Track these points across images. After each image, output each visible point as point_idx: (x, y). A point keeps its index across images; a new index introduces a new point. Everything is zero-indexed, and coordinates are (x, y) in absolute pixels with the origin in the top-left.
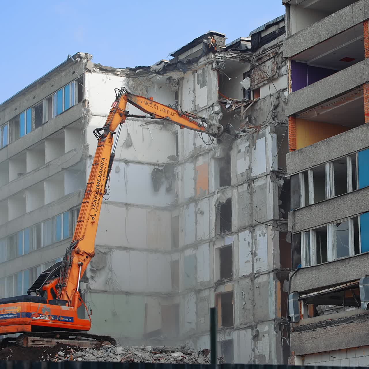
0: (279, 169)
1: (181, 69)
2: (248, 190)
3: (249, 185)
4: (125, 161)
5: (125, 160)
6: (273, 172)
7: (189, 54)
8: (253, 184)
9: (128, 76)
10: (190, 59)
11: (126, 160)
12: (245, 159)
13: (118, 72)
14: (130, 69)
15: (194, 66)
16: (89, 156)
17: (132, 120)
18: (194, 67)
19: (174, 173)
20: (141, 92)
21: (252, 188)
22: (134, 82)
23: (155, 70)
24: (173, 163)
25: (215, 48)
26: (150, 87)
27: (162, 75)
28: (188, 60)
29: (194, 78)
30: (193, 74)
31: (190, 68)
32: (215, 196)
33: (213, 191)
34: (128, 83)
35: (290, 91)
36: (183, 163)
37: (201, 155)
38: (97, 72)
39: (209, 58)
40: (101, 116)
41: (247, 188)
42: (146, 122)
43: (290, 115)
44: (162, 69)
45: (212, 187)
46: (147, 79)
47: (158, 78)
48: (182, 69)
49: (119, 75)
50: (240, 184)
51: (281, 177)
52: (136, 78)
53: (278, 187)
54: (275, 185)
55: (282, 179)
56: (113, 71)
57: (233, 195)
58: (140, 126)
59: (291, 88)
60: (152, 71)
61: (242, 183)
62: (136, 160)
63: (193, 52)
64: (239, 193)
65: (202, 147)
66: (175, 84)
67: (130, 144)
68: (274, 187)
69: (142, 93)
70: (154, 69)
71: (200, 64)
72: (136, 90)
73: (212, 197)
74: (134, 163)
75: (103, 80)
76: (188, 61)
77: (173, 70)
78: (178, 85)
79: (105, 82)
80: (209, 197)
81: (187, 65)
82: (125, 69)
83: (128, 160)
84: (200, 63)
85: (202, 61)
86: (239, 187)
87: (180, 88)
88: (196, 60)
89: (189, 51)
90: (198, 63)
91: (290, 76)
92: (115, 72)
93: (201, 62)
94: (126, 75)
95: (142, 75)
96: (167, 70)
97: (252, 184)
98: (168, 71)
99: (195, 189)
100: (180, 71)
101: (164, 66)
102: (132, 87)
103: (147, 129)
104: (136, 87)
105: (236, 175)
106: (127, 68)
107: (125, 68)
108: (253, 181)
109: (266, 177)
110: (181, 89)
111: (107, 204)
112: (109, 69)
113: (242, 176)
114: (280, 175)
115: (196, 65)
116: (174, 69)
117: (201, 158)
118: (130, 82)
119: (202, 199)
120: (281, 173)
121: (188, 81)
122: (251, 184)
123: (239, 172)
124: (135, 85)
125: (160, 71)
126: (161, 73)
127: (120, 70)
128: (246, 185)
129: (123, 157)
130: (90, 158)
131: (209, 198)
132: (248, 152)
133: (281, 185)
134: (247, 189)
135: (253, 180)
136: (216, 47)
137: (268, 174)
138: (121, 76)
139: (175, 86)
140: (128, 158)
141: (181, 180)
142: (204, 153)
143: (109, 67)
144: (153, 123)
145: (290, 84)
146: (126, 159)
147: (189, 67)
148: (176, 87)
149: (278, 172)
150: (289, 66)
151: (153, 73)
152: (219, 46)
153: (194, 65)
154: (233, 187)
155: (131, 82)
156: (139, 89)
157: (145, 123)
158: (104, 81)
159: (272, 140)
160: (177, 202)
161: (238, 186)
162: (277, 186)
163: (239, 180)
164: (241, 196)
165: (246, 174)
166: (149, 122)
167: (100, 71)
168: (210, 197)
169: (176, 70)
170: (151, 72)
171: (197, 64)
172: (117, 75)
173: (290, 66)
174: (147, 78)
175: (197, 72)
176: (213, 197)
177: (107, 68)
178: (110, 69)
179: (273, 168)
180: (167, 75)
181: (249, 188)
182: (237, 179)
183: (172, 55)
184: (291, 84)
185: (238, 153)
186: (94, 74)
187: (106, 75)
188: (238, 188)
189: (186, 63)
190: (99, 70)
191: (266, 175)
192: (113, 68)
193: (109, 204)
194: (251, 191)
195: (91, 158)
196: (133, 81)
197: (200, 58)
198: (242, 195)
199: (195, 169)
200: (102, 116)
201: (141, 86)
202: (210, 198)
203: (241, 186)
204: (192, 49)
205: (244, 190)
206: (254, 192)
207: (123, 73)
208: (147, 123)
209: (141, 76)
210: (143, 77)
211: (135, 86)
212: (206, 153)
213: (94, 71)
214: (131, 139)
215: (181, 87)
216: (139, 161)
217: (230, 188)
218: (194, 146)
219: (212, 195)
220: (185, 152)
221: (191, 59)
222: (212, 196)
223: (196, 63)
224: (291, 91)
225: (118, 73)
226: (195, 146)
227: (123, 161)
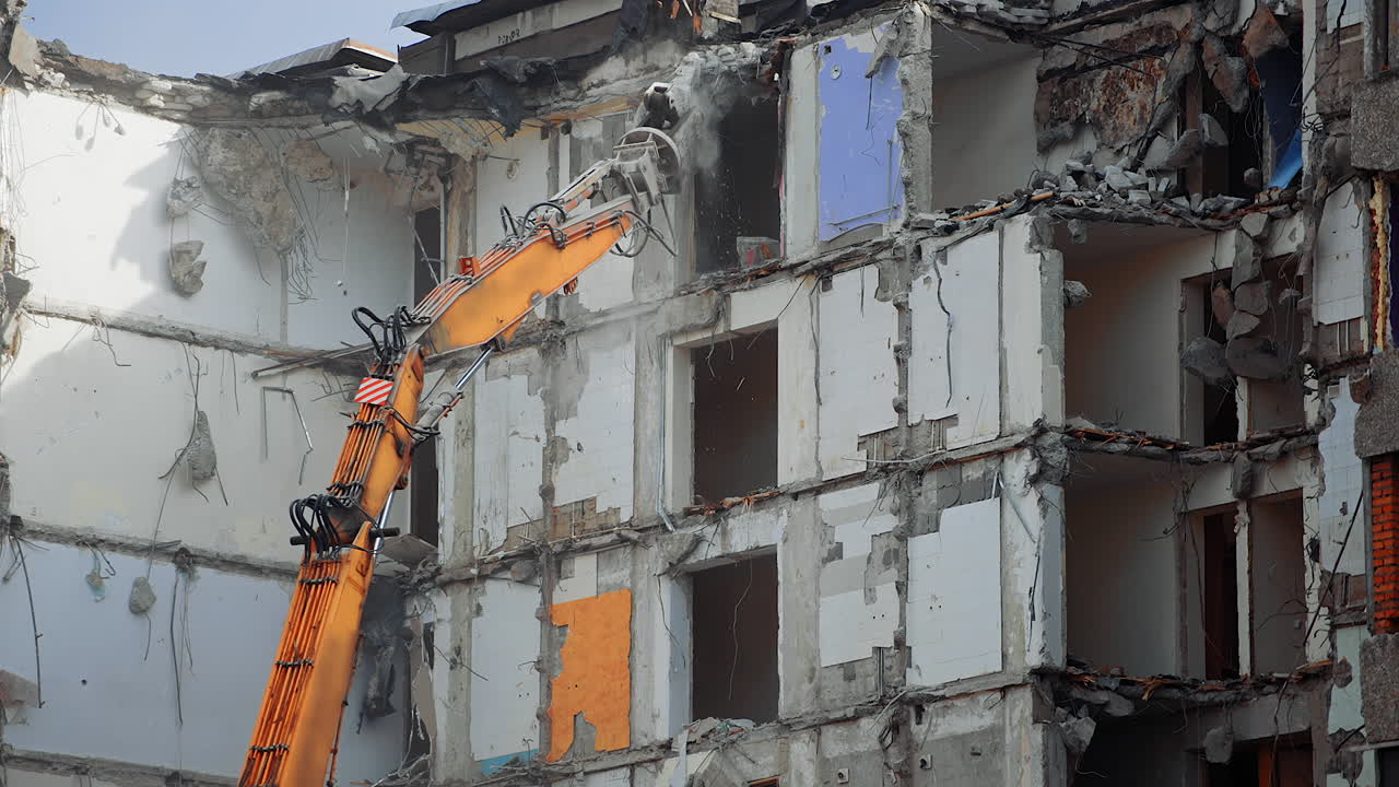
0: (1070, 662)
1: (494, 111)
2: (885, 749)
3: (895, 727)
4: (177, 554)
5: (176, 549)
6: (1040, 673)
7: (527, 32)
8: (919, 723)
9: (198, 119)
10: (543, 59)
11: (184, 550)
12: (870, 595)
13: (155, 92)
14: (219, 84)
15: (564, 99)
16: (9, 521)
17: (217, 348)
18: (563, 104)
19: (408, 623)
20: (269, 205)
21: (910, 747)
22: (231, 154)
23: (358, 101)
24: (398, 573)
25: (696, 23)
26: (320, 184)
27: (390, 129)
28: (533, 64)
29: (554, 155)
30: (544, 136)
31: (536, 108)
32: (670, 764)
33: (662, 735)
34: (203, 154)
35: (1384, 334)
36: (469, 581)
37: (586, 549)
38: (53, 88)
39: (657, 69)
40: (67, 318)
41: (882, 740)
42: (280, 360)
43: (1387, 454)
44: (390, 101)
45: (654, 717)
46: (299, 143)
47: (369, 143)
48: (502, 111)
49: (155, 108)
50: (839, 715)
51: (1080, 703)
52: (245, 134)
53: (1065, 750)
54: (1051, 742)
55: (1083, 711)
56: (126, 89)
57: (785, 766)
58: (250, 380)
59: (1388, 321)
60: (340, 106)
61: (850, 712)
62: (229, 550)
63: (555, 26)
64: (823, 763)
65: (593, 509)
66: (430, 175)
67: (209, 472)
68: (1051, 754)
69: (275, 208)
70: (354, 95)
71: (594, 91)
72: (244, 194)
73: (652, 768)
74: (217, 567)
75: (79, 132)
76: (533, 70)
77: (444, 110)
78: (444, 180)
79: (91, 142)
80: (632, 766)
81: (524, 90)
82: (192, 81)
83: (192, 552)
84: (598, 86)
85: (611, 80)
86: (830, 733)
87: (456, 197)
88: (573, 70)
89: (523, 18)
90: (585, 83)
91: (1382, 262)
92: (140, 95)
93: (602, 83)
94: (189, 113)
95: (274, 122)
96: (414, 107)
97: (913, 723)
98: (420, 113)
99: (544, 717)
100: (489, 118)
101: (406, 83)
102: (221, 178)
103: (284, 398)
104: (241, 178)
105: (813, 670)
106: (201, 79)
107: (192, 77)
108: (920, 711)
109: (1003, 697)
110: (464, 206)
111: (83, 774)
112: (113, 78)
113: (850, 678)
114: (1076, 693)
115: (572, 93)
116: (453, 108)
117: (584, 566)
118: (211, 151)
119: (586, 774)
120: (1081, 683)
121: (510, 170)
122: (906, 722)
123: (829, 658)
124: (238, 168)
125: (382, 107)
126: (388, 120)
127: (168, 85)
128: (871, 727)
129: (166, 537)
130: (13, 534)
131: (632, 772)
132: (887, 563)
133: (1081, 742)
134: (878, 747)
135: (919, 704)
136: (699, 14)
137: (1019, 680)
138: (166, 114)
139: (428, 186)
140: (193, 540)
141: (454, 664)
142: (613, 543)
143: (113, 65)
144: (312, 367)
145: (1383, 303)
146: (182, 544)
147: (528, 103)
148: (432, 189)
149: (1064, 676)
150: (1379, 212)
151: (345, 116)
152: (714, 14)
153: (563, 94)
154: (789, 726)
155: (217, 154)
156: (256, 190)
157: (277, 363)
158: (85, 139)
159: (1044, 517)
160: (426, 776)
161: (824, 729)
162: (1061, 745)
163: (826, 696)
164: (841, 776)
165: (871, 667)
166: (290, 362)
167: (68, 84)
168: (639, 764)
169: (466, 108)
170: (336, 109)
171: (580, 88)
172: (148, 110)
173: (1384, 211)
174: (304, 134)
175: (568, 129)
176: (660, 769)
177: (106, 71)
178: (120, 78)
179: (1048, 656)
180: (408, 130)
181: (889, 740)
182: (818, 691)
183: (416, 26)
184: (1388, 300)
185: (825, 561)
186: (38, 97)
187: (95, 107)
188: (819, 734)
189: (524, 79)
190: (61, 76)
191: (1004, 690)
192: (135, 72)
193: (96, 776)
194: (908, 761)
195: (17, 532)
196: (227, 144)
197: (599, 58)
198: (845, 771)
199: (546, 616)
200: (75, 319)
201: (270, 174)
202: (638, 770)
203: (841, 730)
204: (547, 8)
205: (861, 748)
206: (924, 762)
207: (178, 99)
208: (284, 363)
209: (267, 121)
210: (282, 131)
211: (236, 173)
212: (623, 540)
213: (40, 83)
214: (211, 443)
215: (464, 194)
216: (243, 557)
217: (768, 729)
218: (544, 499)
219: (653, 756)
220: (478, 523)
221: (548, 59)
222: (652, 761)
223: (572, 85)
224: (1389, 332)
225: (155, 100)
226: (552, 499)
227: (169, 554)
